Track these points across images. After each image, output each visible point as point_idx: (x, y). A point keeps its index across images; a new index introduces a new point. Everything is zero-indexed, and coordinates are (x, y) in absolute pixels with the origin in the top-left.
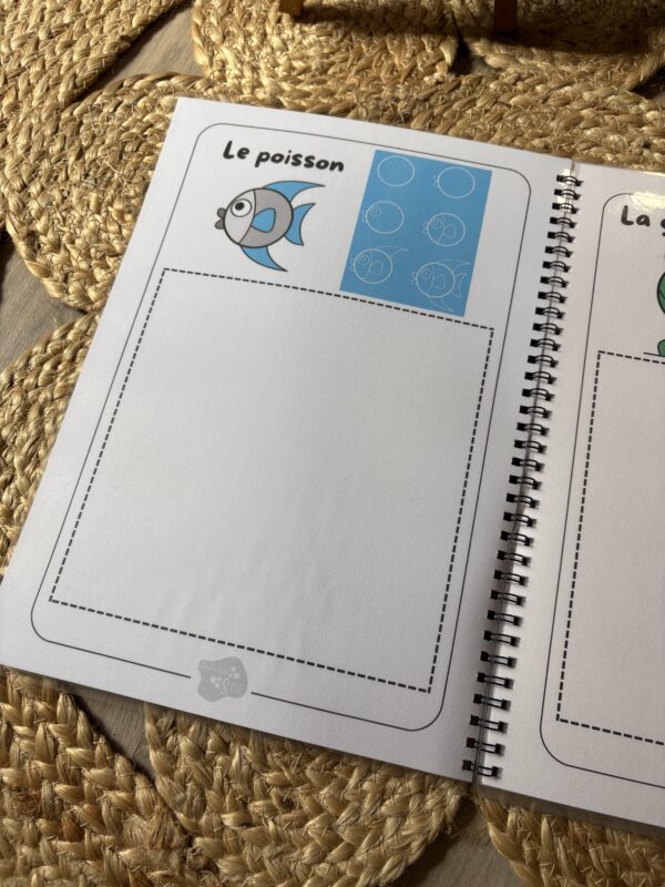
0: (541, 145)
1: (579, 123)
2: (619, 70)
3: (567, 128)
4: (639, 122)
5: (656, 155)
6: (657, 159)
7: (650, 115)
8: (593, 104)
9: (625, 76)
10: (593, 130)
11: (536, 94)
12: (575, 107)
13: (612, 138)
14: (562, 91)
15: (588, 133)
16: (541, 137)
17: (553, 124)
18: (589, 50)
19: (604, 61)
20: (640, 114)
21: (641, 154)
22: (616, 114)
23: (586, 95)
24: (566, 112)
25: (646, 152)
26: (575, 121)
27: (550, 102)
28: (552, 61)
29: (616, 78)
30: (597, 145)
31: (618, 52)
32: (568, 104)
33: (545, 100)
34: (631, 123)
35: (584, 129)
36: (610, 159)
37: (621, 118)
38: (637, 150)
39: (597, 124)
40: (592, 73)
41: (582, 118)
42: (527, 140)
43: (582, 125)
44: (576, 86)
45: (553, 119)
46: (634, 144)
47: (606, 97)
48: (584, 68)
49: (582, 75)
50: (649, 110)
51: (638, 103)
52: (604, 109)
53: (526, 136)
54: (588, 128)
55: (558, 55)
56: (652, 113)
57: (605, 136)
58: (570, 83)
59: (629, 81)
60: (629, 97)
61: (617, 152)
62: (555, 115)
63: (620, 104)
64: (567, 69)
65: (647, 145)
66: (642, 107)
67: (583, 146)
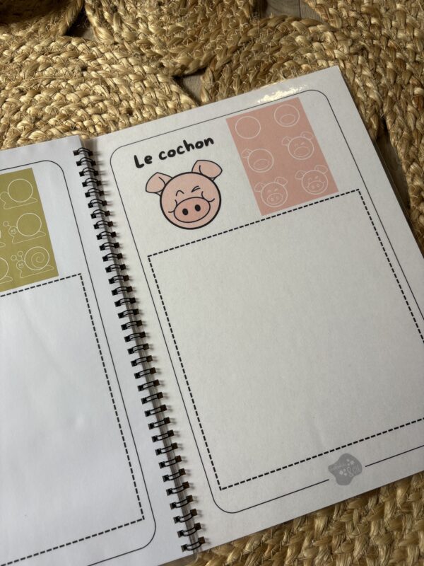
0: (18, 91)
1: (37, 68)
2: (53, 23)
3: (31, 75)
4: (75, 54)
5: (93, 74)
6: (94, 76)
7: (81, 47)
8: (43, 53)
9: (58, 26)
10: (48, 69)
11: (5, 58)
12: (33, 58)
13: (62, 71)
14: (20, 50)
15: (46, 73)
16: (16, 86)
17: (22, 74)
18: (31, 16)
19: (42, 20)
20: (74, 49)
21: (83, 75)
22: (59, 55)
23: (36, 48)
24: (26, 63)
25: (85, 74)
26: (35, 68)
27: (16, 60)
28: (9, 32)
29: (52, 29)
30: (54, 79)
31: (49, 11)
32: (27, 58)
33: (12, 60)
34: (70, 57)
35: (42, 71)
36: (64, 86)
37: (63, 56)
38: (79, 74)
39: (49, 65)
40: (36, 31)
41: (38, 65)
42: (8, 90)
43: (40, 70)
44: (27, 44)
45: (21, 71)
46: (76, 71)
47: (49, 45)
48: (31, 29)
49: (30, 35)
50: (78, 45)
51: (70, 42)
52: (50, 53)
53: (7, 88)
54: (45, 70)
55: (13, 26)
56: (81, 45)
57: (57, 71)
58: (23, 44)
59: (61, 29)
60: (63, 40)
61: (68, 80)
62: (21, 67)
63: (60, 46)
64: (20, 34)
65: (84, 68)
66: (74, 43)
67: (44, 83)
